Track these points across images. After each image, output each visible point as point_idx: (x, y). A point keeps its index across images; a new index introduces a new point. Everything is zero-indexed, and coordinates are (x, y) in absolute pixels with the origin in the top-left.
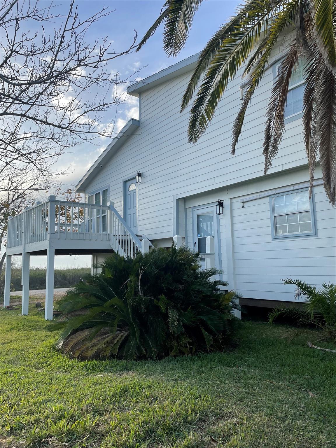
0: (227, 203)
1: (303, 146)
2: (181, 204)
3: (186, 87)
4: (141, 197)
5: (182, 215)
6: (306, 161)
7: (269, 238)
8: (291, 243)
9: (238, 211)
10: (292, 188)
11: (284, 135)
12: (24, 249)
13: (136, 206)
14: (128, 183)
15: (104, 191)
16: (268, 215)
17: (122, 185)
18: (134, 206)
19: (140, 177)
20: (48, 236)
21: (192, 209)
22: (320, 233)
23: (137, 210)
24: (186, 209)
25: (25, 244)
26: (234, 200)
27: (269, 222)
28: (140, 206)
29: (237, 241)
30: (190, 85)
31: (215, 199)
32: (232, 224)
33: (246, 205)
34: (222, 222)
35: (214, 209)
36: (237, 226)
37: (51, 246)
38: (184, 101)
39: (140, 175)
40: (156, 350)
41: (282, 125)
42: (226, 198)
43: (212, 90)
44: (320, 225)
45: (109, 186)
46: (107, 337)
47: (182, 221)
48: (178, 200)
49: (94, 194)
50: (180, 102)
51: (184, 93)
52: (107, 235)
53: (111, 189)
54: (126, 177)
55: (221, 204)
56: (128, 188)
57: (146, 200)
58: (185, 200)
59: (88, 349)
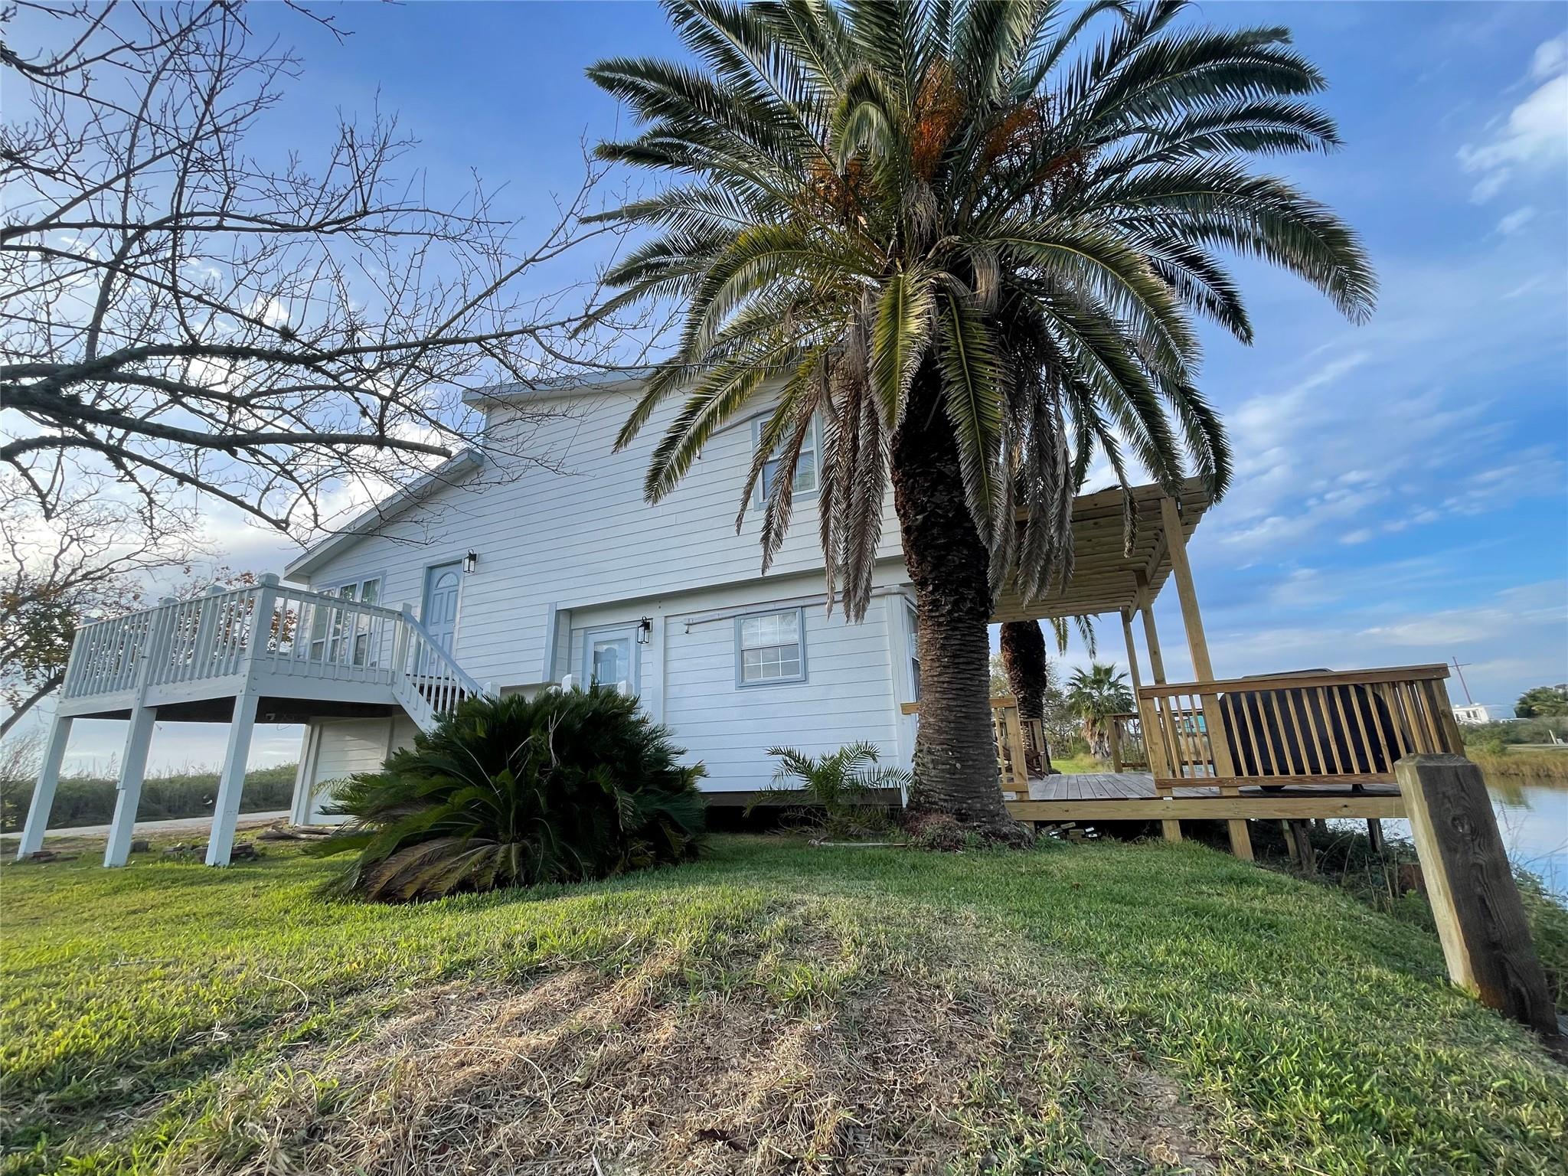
0: (657, 623)
1: (818, 540)
2: (564, 620)
3: (627, 417)
4: (467, 602)
5: (563, 642)
6: (822, 564)
7: (731, 686)
8: (765, 694)
9: (675, 641)
10: (771, 607)
11: (792, 520)
12: (143, 699)
13: (453, 620)
14: (438, 573)
15: (367, 584)
16: (731, 646)
17: (421, 573)
18: (450, 617)
19: (472, 562)
20: (245, 667)
21: (585, 634)
22: (811, 677)
23: (457, 627)
24: (571, 631)
25: (146, 686)
26: (670, 620)
27: (732, 660)
28: (466, 619)
29: (673, 691)
30: (634, 416)
31: (638, 615)
32: (666, 662)
33: (692, 629)
34: (646, 657)
35: (632, 633)
36: (673, 666)
37: (250, 688)
38: (621, 437)
39: (473, 557)
40: (589, 864)
41: (789, 504)
42: (656, 615)
43: (691, 431)
44: (812, 666)
45: (384, 574)
46: (474, 854)
47: (563, 652)
48: (558, 612)
49: (337, 586)
50: (615, 439)
51: (623, 425)
52: (390, 674)
53: (389, 580)
54: (436, 558)
55: (646, 625)
56: (436, 580)
57: (483, 608)
58: (572, 613)
59: (439, 878)
